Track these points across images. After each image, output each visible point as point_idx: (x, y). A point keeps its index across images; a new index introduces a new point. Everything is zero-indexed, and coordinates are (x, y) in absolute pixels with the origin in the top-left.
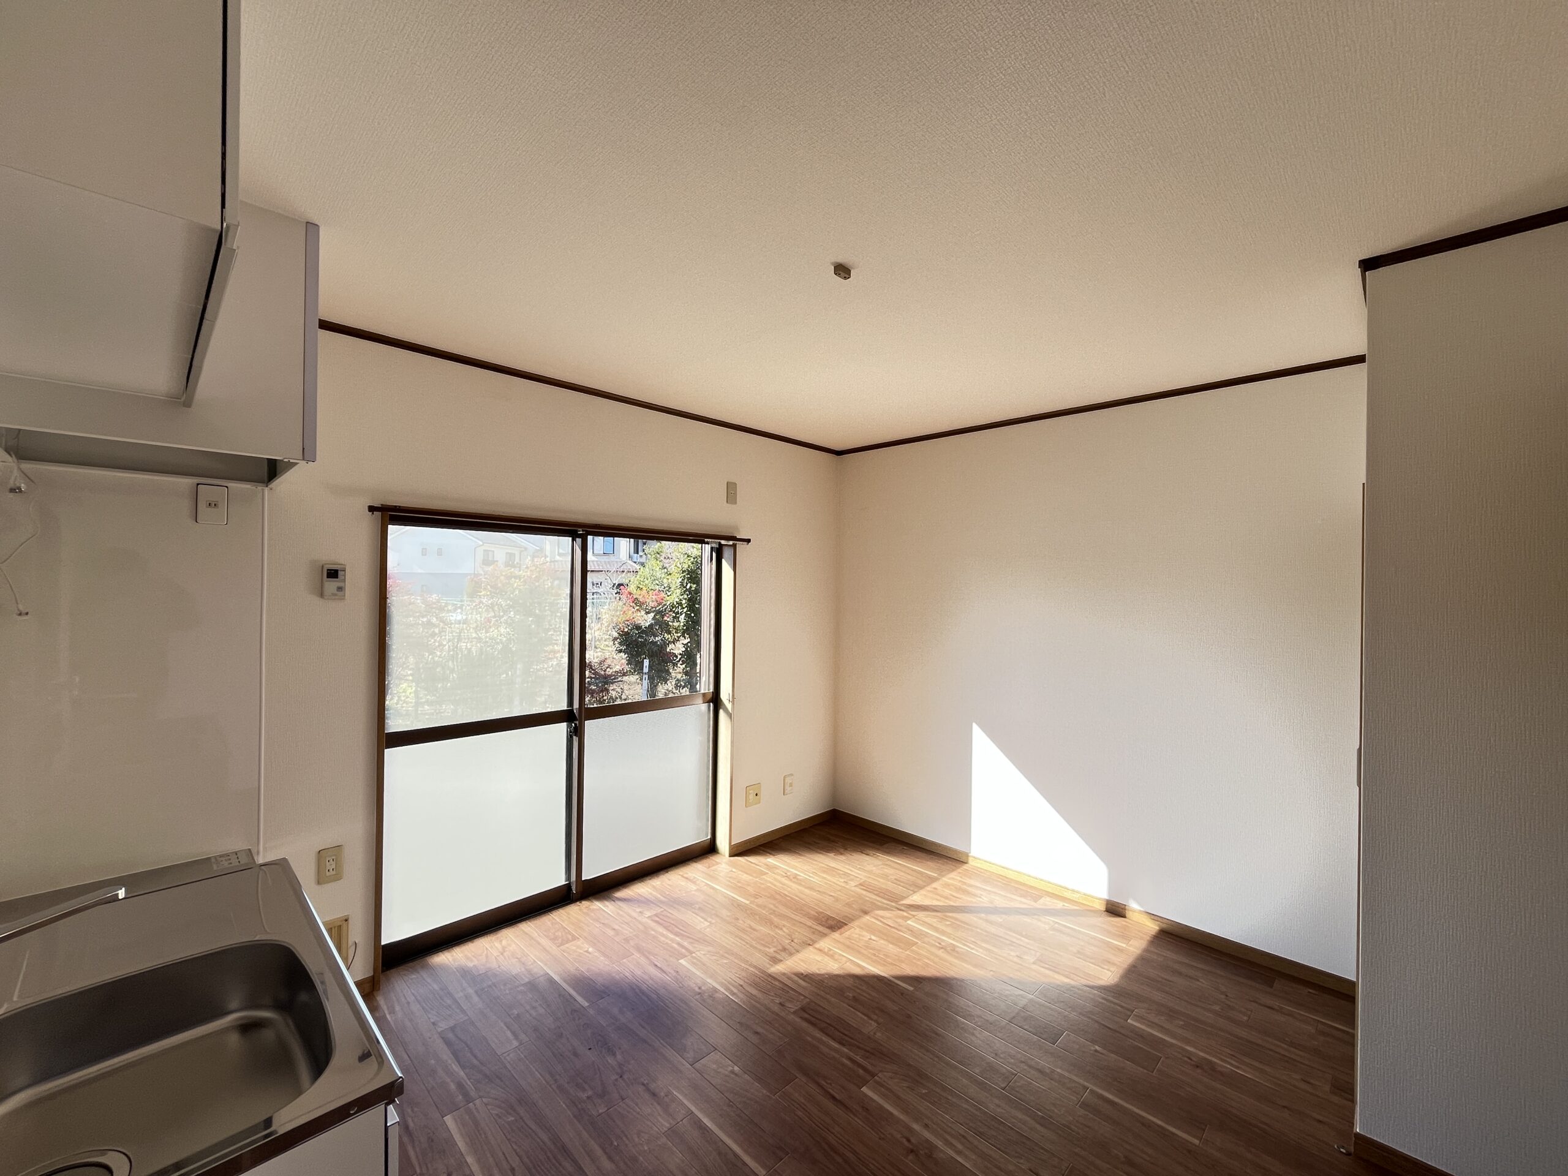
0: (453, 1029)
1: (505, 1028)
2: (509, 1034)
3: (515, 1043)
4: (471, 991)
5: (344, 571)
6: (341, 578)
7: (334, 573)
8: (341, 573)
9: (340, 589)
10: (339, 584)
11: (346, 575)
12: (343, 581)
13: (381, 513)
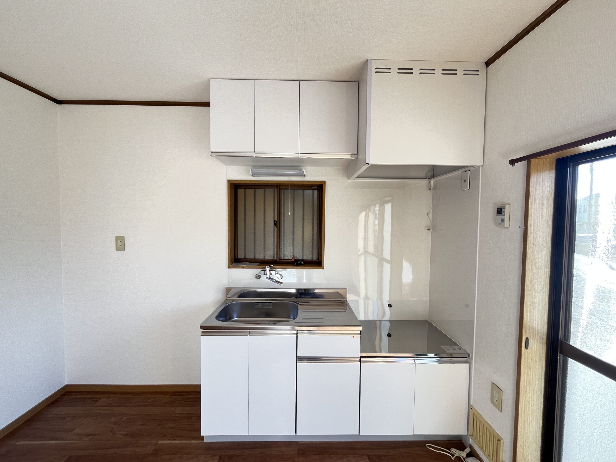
5: (505, 208)
6: (503, 213)
7: (500, 211)
8: (503, 210)
9: (503, 220)
10: (502, 217)
11: (507, 211)
12: (504, 215)
13: (525, 162)
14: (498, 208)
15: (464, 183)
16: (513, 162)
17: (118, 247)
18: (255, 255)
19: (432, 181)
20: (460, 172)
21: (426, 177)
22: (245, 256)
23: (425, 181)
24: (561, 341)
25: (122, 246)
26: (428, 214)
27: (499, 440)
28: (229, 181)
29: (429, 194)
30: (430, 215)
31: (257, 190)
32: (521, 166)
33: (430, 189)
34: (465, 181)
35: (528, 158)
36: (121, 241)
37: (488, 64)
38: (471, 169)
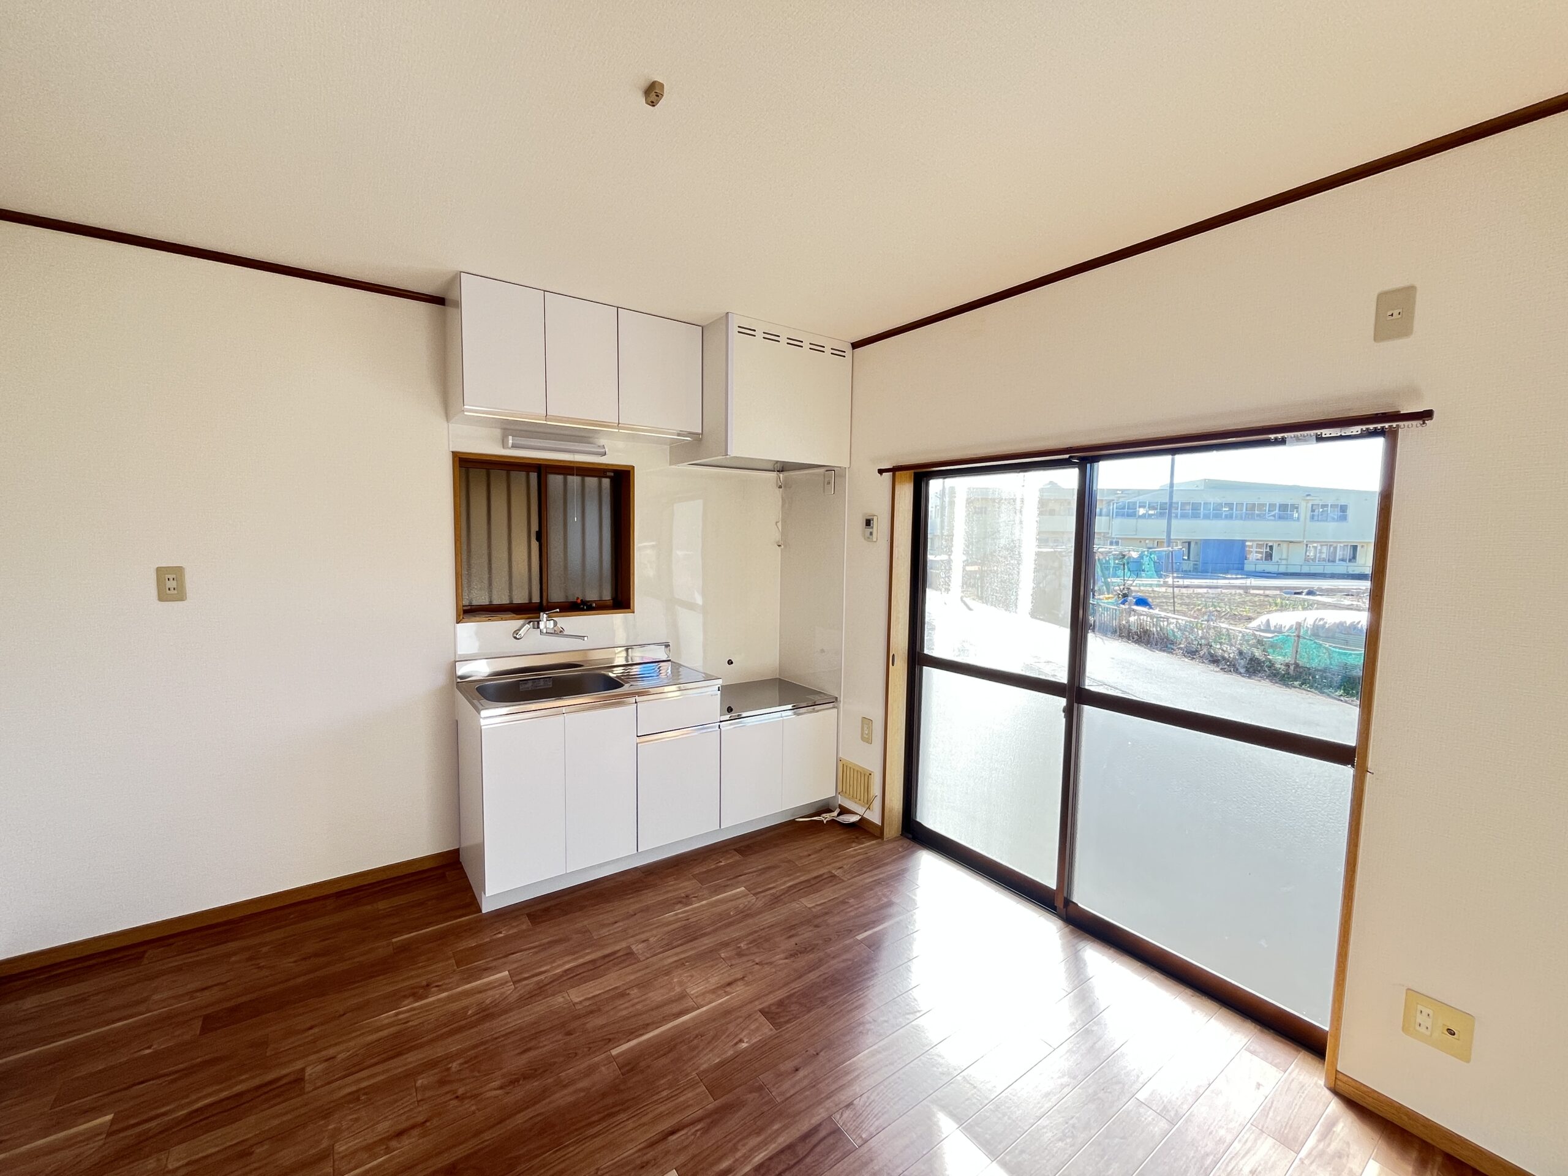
5: (873, 520)
6: (872, 525)
7: (868, 523)
8: (872, 522)
9: (871, 534)
10: (871, 530)
11: (875, 523)
12: (872, 528)
13: (891, 473)
14: (867, 520)
15: (827, 482)
16: (881, 471)
17: (166, 591)
18: (490, 597)
19: (781, 475)
20: (822, 470)
21: (773, 469)
22: (491, 602)
23: (774, 474)
24: (918, 652)
25: (178, 591)
26: (777, 523)
27: (870, 774)
28: (455, 454)
29: (778, 493)
30: (780, 524)
31: (513, 474)
32: (887, 476)
33: (779, 488)
34: (829, 483)
35: (894, 470)
36: (173, 579)
37: (855, 345)
38: (835, 469)
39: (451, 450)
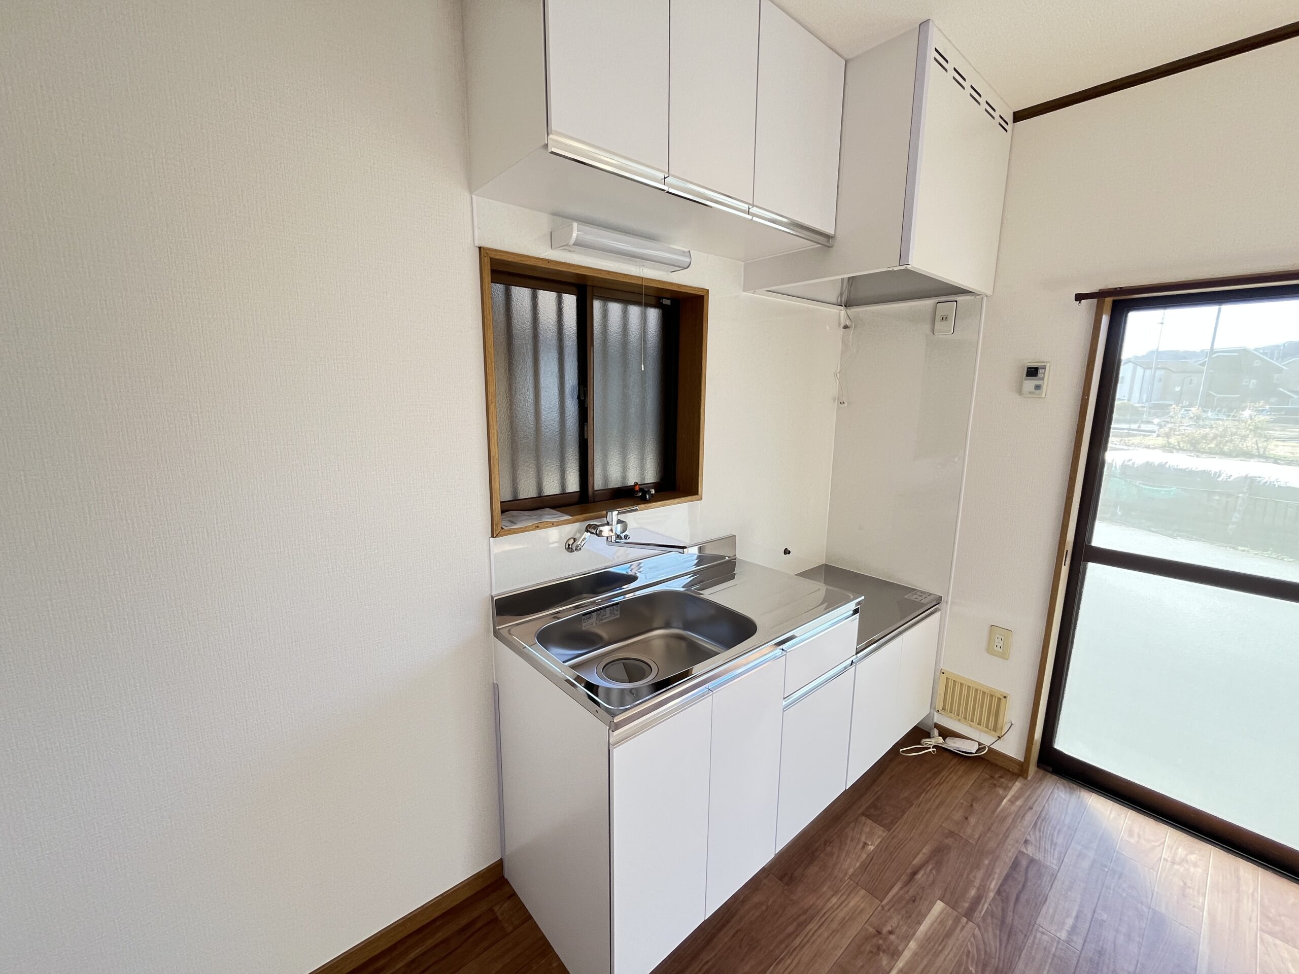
0: (1032, 861)
1: (1074, 914)
2: (1070, 922)
3: (1063, 935)
4: (1091, 854)
5: (1044, 368)
6: (1041, 377)
7: (1033, 372)
8: (1040, 371)
9: (1038, 387)
10: (1039, 383)
11: (1048, 373)
12: (1043, 379)
13: (1095, 301)
14: (1028, 368)
15: (940, 321)
16: (1079, 297)
19: (855, 311)
20: (931, 301)
22: (514, 493)
23: (835, 310)
24: (1086, 545)
26: (837, 375)
27: (1005, 697)
28: (481, 250)
32: (1090, 305)
34: (945, 318)
35: (1102, 295)
37: (1019, 116)
38: (960, 299)
39: (478, 244)
